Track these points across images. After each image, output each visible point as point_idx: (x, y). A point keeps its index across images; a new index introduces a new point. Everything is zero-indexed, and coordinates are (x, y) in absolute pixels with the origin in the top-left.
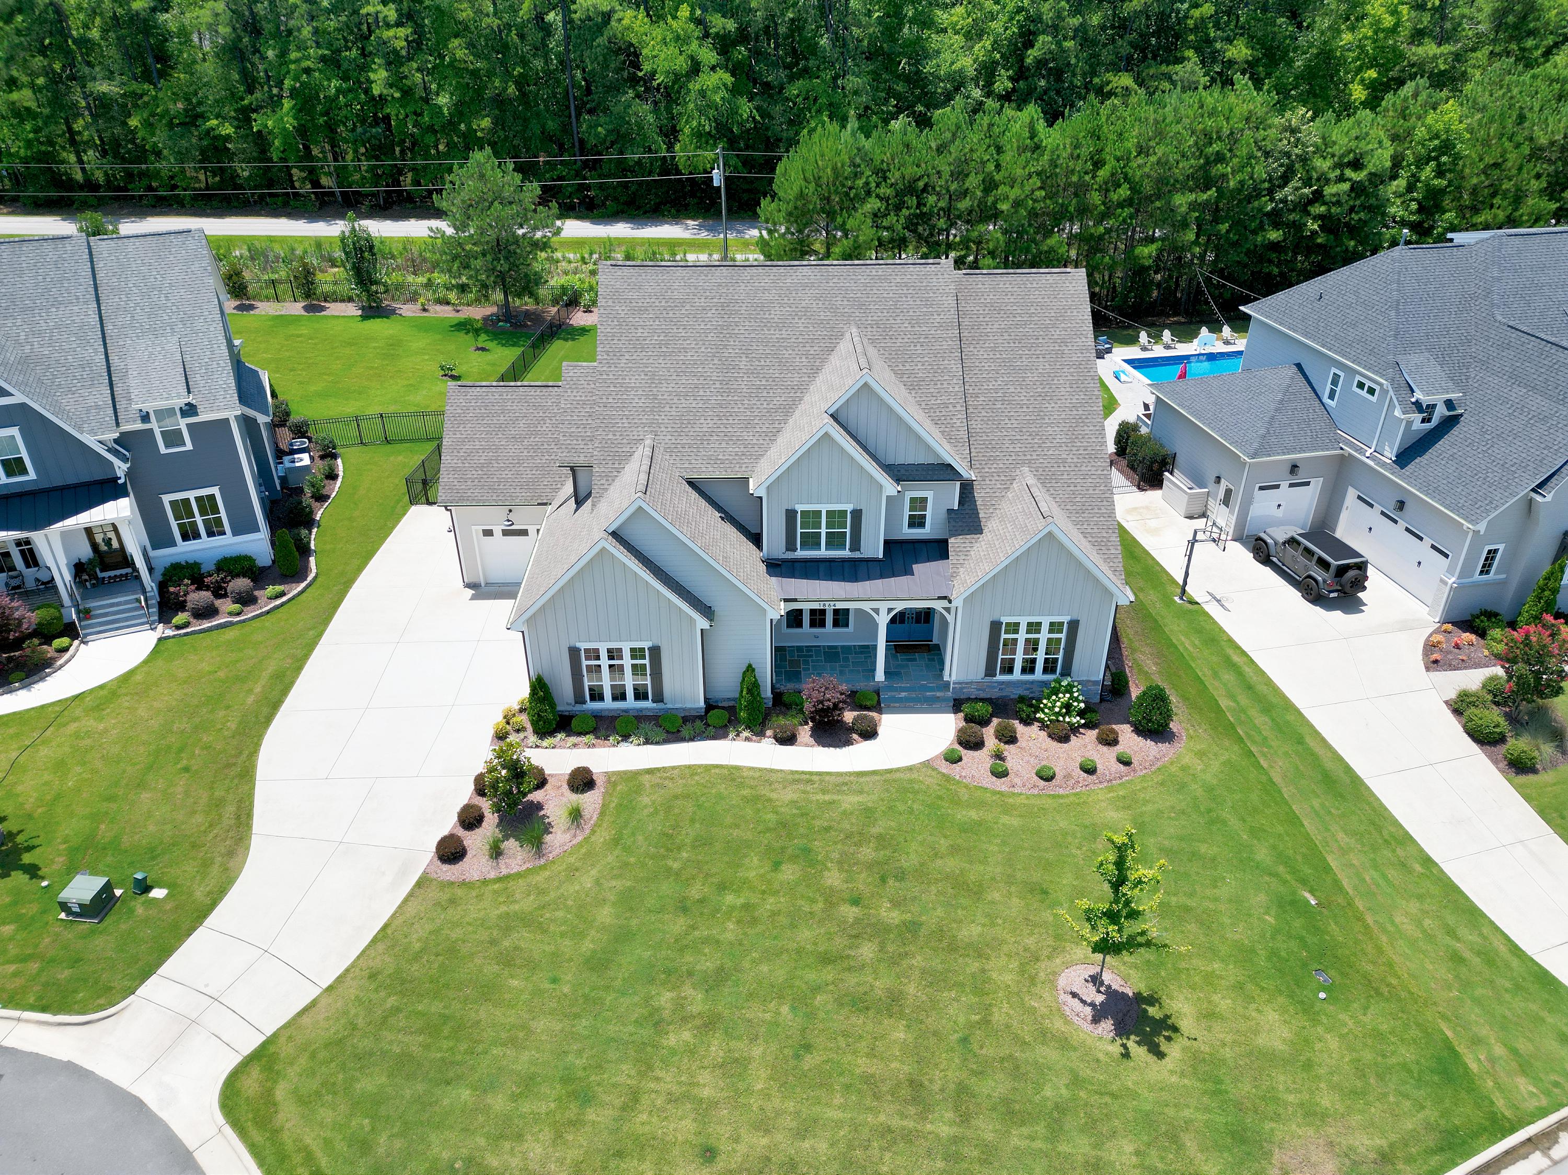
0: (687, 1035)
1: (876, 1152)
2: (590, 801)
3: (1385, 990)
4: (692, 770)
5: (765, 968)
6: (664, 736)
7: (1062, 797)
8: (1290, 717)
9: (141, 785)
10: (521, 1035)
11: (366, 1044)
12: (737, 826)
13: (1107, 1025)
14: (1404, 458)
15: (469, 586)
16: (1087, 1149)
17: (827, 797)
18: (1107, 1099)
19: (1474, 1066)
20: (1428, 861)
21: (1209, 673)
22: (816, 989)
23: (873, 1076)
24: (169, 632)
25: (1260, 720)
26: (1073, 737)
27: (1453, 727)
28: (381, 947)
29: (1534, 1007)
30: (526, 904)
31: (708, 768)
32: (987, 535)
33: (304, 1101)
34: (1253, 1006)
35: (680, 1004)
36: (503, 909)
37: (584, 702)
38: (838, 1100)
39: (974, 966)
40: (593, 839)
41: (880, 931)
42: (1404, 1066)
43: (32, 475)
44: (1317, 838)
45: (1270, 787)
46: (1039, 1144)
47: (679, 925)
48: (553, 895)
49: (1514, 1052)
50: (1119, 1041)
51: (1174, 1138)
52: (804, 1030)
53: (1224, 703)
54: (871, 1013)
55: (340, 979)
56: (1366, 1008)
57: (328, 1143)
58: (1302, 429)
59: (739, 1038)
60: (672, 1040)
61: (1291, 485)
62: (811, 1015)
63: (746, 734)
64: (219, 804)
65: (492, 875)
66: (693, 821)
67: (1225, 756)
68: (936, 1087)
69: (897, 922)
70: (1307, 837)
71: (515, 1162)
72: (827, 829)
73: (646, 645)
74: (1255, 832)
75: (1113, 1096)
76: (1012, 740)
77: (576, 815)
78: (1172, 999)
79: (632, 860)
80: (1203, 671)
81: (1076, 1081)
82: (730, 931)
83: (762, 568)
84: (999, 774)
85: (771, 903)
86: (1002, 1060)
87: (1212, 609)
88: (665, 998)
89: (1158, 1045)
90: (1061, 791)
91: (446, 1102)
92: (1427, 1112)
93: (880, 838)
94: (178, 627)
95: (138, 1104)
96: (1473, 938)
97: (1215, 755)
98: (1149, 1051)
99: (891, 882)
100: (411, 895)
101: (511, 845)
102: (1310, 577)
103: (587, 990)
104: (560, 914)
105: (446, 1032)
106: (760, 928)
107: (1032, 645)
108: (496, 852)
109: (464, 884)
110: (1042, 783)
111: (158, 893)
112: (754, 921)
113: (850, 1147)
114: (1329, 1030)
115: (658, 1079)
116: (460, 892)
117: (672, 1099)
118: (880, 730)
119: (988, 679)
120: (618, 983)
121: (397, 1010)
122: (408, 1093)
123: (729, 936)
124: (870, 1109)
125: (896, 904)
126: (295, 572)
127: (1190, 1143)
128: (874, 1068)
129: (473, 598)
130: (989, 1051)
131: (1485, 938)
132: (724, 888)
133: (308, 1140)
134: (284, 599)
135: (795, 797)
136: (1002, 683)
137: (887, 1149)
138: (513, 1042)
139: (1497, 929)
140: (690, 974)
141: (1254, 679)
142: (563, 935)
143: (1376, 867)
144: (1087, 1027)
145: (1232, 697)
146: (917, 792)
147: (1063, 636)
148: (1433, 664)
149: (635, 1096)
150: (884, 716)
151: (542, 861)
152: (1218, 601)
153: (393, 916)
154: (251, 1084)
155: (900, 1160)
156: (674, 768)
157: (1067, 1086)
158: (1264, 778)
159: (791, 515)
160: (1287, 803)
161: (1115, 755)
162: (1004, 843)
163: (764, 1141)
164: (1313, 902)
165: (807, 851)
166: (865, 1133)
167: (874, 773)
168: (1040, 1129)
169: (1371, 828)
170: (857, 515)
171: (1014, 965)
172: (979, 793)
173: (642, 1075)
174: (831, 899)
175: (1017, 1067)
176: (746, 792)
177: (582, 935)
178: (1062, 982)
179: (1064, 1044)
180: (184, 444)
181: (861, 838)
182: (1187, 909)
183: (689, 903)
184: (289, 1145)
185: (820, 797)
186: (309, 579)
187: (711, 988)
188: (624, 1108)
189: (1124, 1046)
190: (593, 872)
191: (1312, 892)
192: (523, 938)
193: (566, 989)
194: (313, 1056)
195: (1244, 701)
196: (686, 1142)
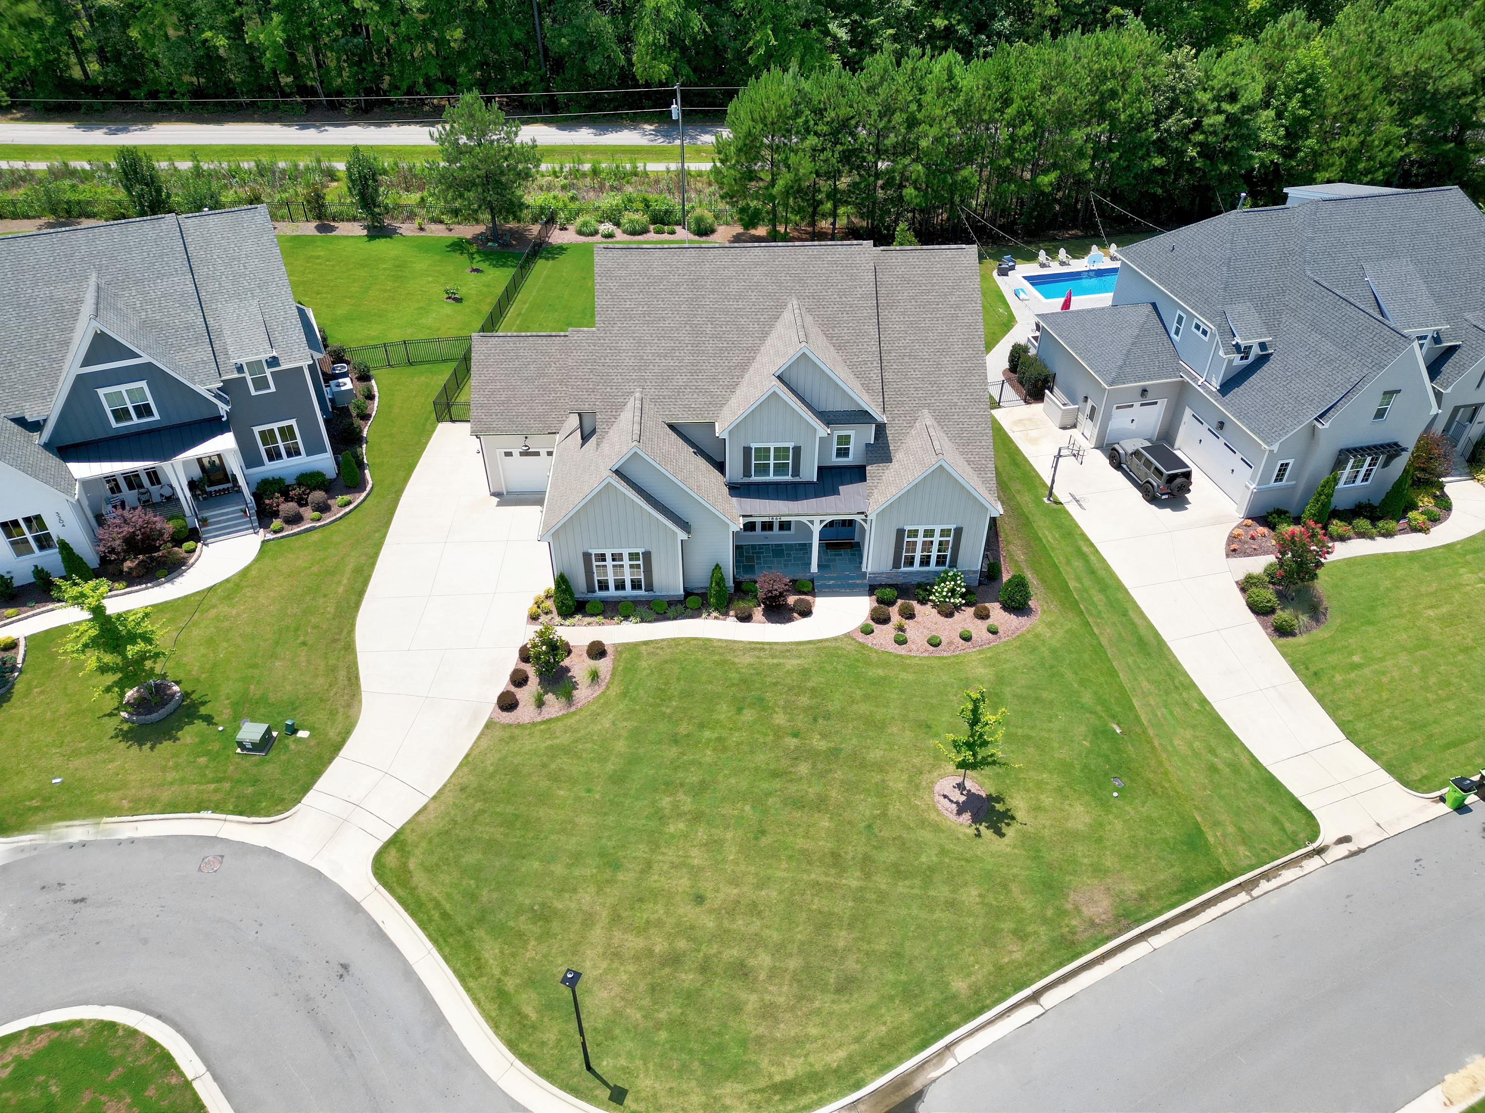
0: (681, 826)
1: (809, 897)
2: (604, 665)
3: (1159, 790)
4: (675, 642)
5: (733, 781)
6: (655, 616)
7: (946, 658)
8: (1120, 596)
9: (274, 656)
10: (569, 827)
11: (464, 834)
12: (711, 683)
13: (967, 817)
14: (1226, 387)
15: (494, 494)
16: (947, 894)
17: (775, 661)
18: (963, 863)
19: (1211, 840)
20: (1204, 701)
21: (1063, 560)
22: (768, 794)
23: (807, 850)
24: (270, 536)
25: (1098, 597)
26: (956, 614)
27: (1240, 600)
28: (466, 770)
29: (1260, 801)
30: (565, 739)
31: (688, 640)
32: (895, 465)
33: (429, 870)
34: (1067, 802)
35: (675, 806)
36: (549, 742)
37: (594, 592)
38: (784, 865)
39: (877, 778)
40: (608, 692)
41: (812, 755)
42: (1165, 841)
43: (157, 416)
44: (1128, 686)
45: (1098, 650)
46: (916, 891)
47: (672, 752)
48: (582, 732)
49: (1240, 830)
50: (974, 826)
51: (1005, 886)
52: (760, 821)
53: (1072, 584)
54: (806, 810)
55: (441, 792)
56: (1144, 803)
57: (449, 896)
58: (1152, 360)
59: (717, 827)
60: (671, 829)
61: (1142, 405)
62: (766, 812)
63: (715, 614)
64: (334, 669)
65: (539, 719)
66: (679, 679)
67: (1069, 625)
68: (849, 857)
69: (824, 748)
70: (1121, 686)
71: (573, 905)
72: (775, 684)
73: (640, 551)
74: (1083, 682)
75: (967, 861)
76: (911, 616)
77: (595, 676)
78: (1012, 798)
79: (637, 707)
80: (1059, 558)
81: (943, 852)
82: (709, 756)
83: (726, 490)
84: (901, 642)
85: (736, 737)
86: (894, 839)
87: (1072, 508)
88: (665, 802)
89: (1000, 829)
90: (945, 654)
91: (523, 869)
92: (1176, 869)
93: (813, 690)
94: (275, 532)
95: (319, 873)
96: (1227, 755)
97: (1062, 625)
98: (995, 832)
99: (820, 721)
100: (482, 734)
101: (550, 698)
102: (1148, 482)
103: (611, 797)
104: (589, 745)
105: (518, 825)
106: (729, 754)
107: (927, 546)
108: (540, 703)
109: (519, 725)
110: (932, 648)
111: (303, 734)
112: (725, 749)
113: (792, 894)
114: (1116, 817)
115: (663, 854)
116: (517, 732)
117: (674, 866)
118: (814, 610)
119: (895, 570)
120: (633, 792)
121: (482, 812)
122: (497, 864)
123: (708, 759)
124: (805, 871)
125: (824, 736)
126: (358, 485)
127: (1015, 889)
128: (809, 845)
129: (499, 504)
130: (885, 833)
131: (1236, 755)
132: (703, 727)
133: (435, 894)
134: (351, 507)
135: (752, 660)
136: (905, 573)
137: (816, 895)
138: (563, 831)
139: (1245, 748)
140: (682, 785)
141: (1097, 565)
142: (592, 760)
143: (1166, 706)
144: (953, 817)
145: (1078, 579)
146: (839, 657)
147: (950, 539)
148: (1232, 552)
149: (649, 865)
150: (817, 599)
151: (573, 709)
152: (1077, 501)
153: (472, 749)
154: (392, 859)
155: (824, 902)
156: (663, 640)
157: (937, 855)
158: (1095, 642)
159: (747, 451)
160: (1109, 660)
161: (986, 626)
162: (902, 693)
163: (735, 891)
164: (1118, 731)
165: (761, 700)
166: (802, 886)
167: (810, 642)
168: (917, 882)
169: (1167, 678)
170: (797, 450)
171: (905, 777)
172: (884, 657)
173: (653, 851)
174: (779, 733)
175: (904, 844)
176: (716, 658)
177: (606, 760)
178: (937, 788)
179: (936, 828)
180: (269, 387)
181: (799, 690)
182: (1029, 738)
183: (679, 737)
184: (423, 896)
185: (770, 661)
186: (368, 489)
187: (697, 794)
188: (642, 872)
189: (977, 829)
190: (611, 716)
191: (1118, 724)
192: (563, 762)
193: (597, 796)
194: (430, 841)
195: (1087, 582)
196: (684, 892)
